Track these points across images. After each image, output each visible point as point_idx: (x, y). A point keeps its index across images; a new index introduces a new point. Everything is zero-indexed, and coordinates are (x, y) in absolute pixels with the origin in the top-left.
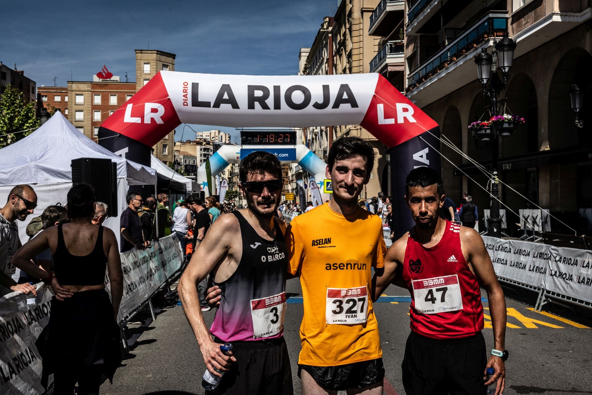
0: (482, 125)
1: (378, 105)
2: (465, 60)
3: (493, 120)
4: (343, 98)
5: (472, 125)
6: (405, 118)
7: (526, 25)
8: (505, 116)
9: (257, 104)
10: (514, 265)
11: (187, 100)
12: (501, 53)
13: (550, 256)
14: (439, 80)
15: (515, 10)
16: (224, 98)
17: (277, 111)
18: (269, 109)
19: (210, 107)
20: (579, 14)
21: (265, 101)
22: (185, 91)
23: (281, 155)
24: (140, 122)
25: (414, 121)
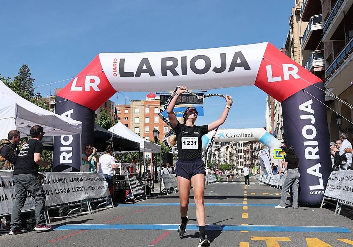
1: (266, 66)
4: (238, 62)
6: (291, 76)
11: (116, 72)
16: (143, 69)
17: (185, 76)
18: (178, 75)
19: (134, 76)
21: (175, 69)
22: (114, 65)
24: (82, 90)
25: (299, 77)
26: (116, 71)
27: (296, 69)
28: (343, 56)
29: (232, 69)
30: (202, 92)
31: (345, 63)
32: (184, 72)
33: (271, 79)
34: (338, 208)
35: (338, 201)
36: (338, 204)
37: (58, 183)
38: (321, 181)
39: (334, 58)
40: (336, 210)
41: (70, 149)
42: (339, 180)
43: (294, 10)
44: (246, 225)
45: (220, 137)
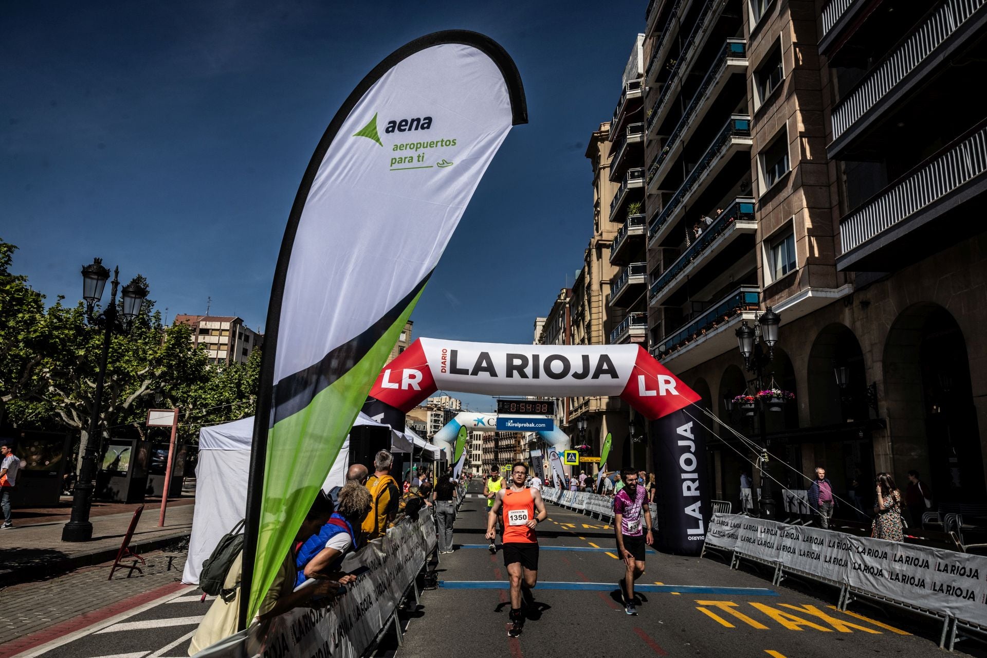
0: (747, 399)
1: (639, 376)
2: (715, 332)
3: (760, 394)
4: (603, 368)
5: (736, 399)
6: (667, 390)
7: (781, 299)
8: (774, 391)
9: (515, 372)
10: (804, 555)
11: (445, 367)
12: (766, 327)
13: (851, 546)
14: (688, 351)
15: (766, 285)
16: (482, 366)
17: (536, 380)
18: (527, 377)
19: (468, 374)
20: (836, 290)
21: (524, 370)
22: (443, 358)
23: (537, 425)
24: (397, 388)
25: (677, 393)
26: (444, 365)
27: (673, 383)
28: (685, 336)
29: (596, 376)
30: (553, 400)
31: (688, 346)
32: (536, 375)
33: (643, 392)
36: (734, 556)
38: (701, 523)
39: (665, 335)
40: (732, 564)
43: (594, 241)
44: (662, 584)
45: (478, 424)
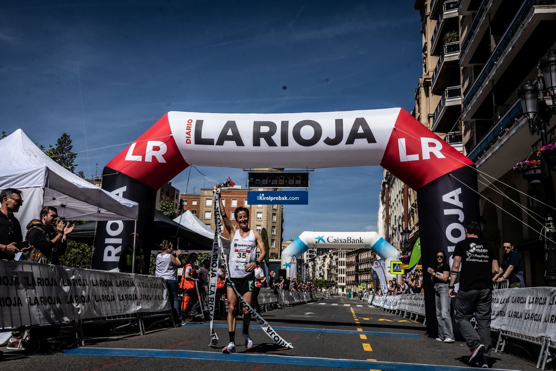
0: (529, 164)
1: (399, 139)
3: (541, 150)
4: (358, 132)
5: (517, 166)
6: (431, 154)
9: (262, 141)
11: (190, 137)
14: (493, 154)
16: (227, 135)
17: (285, 148)
18: (276, 145)
19: (213, 144)
21: (272, 137)
23: (291, 199)
24: (141, 160)
25: (443, 157)
27: (439, 146)
28: (490, 140)
29: (350, 141)
30: (307, 171)
31: (493, 148)
32: (285, 142)
33: (404, 157)
34: (501, 342)
35: (500, 332)
37: (98, 286)
39: (477, 143)
40: (497, 346)
41: (119, 241)
42: (499, 302)
44: (375, 361)
45: (319, 241)
